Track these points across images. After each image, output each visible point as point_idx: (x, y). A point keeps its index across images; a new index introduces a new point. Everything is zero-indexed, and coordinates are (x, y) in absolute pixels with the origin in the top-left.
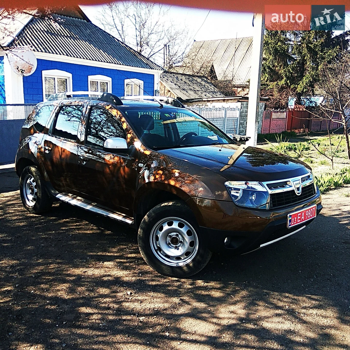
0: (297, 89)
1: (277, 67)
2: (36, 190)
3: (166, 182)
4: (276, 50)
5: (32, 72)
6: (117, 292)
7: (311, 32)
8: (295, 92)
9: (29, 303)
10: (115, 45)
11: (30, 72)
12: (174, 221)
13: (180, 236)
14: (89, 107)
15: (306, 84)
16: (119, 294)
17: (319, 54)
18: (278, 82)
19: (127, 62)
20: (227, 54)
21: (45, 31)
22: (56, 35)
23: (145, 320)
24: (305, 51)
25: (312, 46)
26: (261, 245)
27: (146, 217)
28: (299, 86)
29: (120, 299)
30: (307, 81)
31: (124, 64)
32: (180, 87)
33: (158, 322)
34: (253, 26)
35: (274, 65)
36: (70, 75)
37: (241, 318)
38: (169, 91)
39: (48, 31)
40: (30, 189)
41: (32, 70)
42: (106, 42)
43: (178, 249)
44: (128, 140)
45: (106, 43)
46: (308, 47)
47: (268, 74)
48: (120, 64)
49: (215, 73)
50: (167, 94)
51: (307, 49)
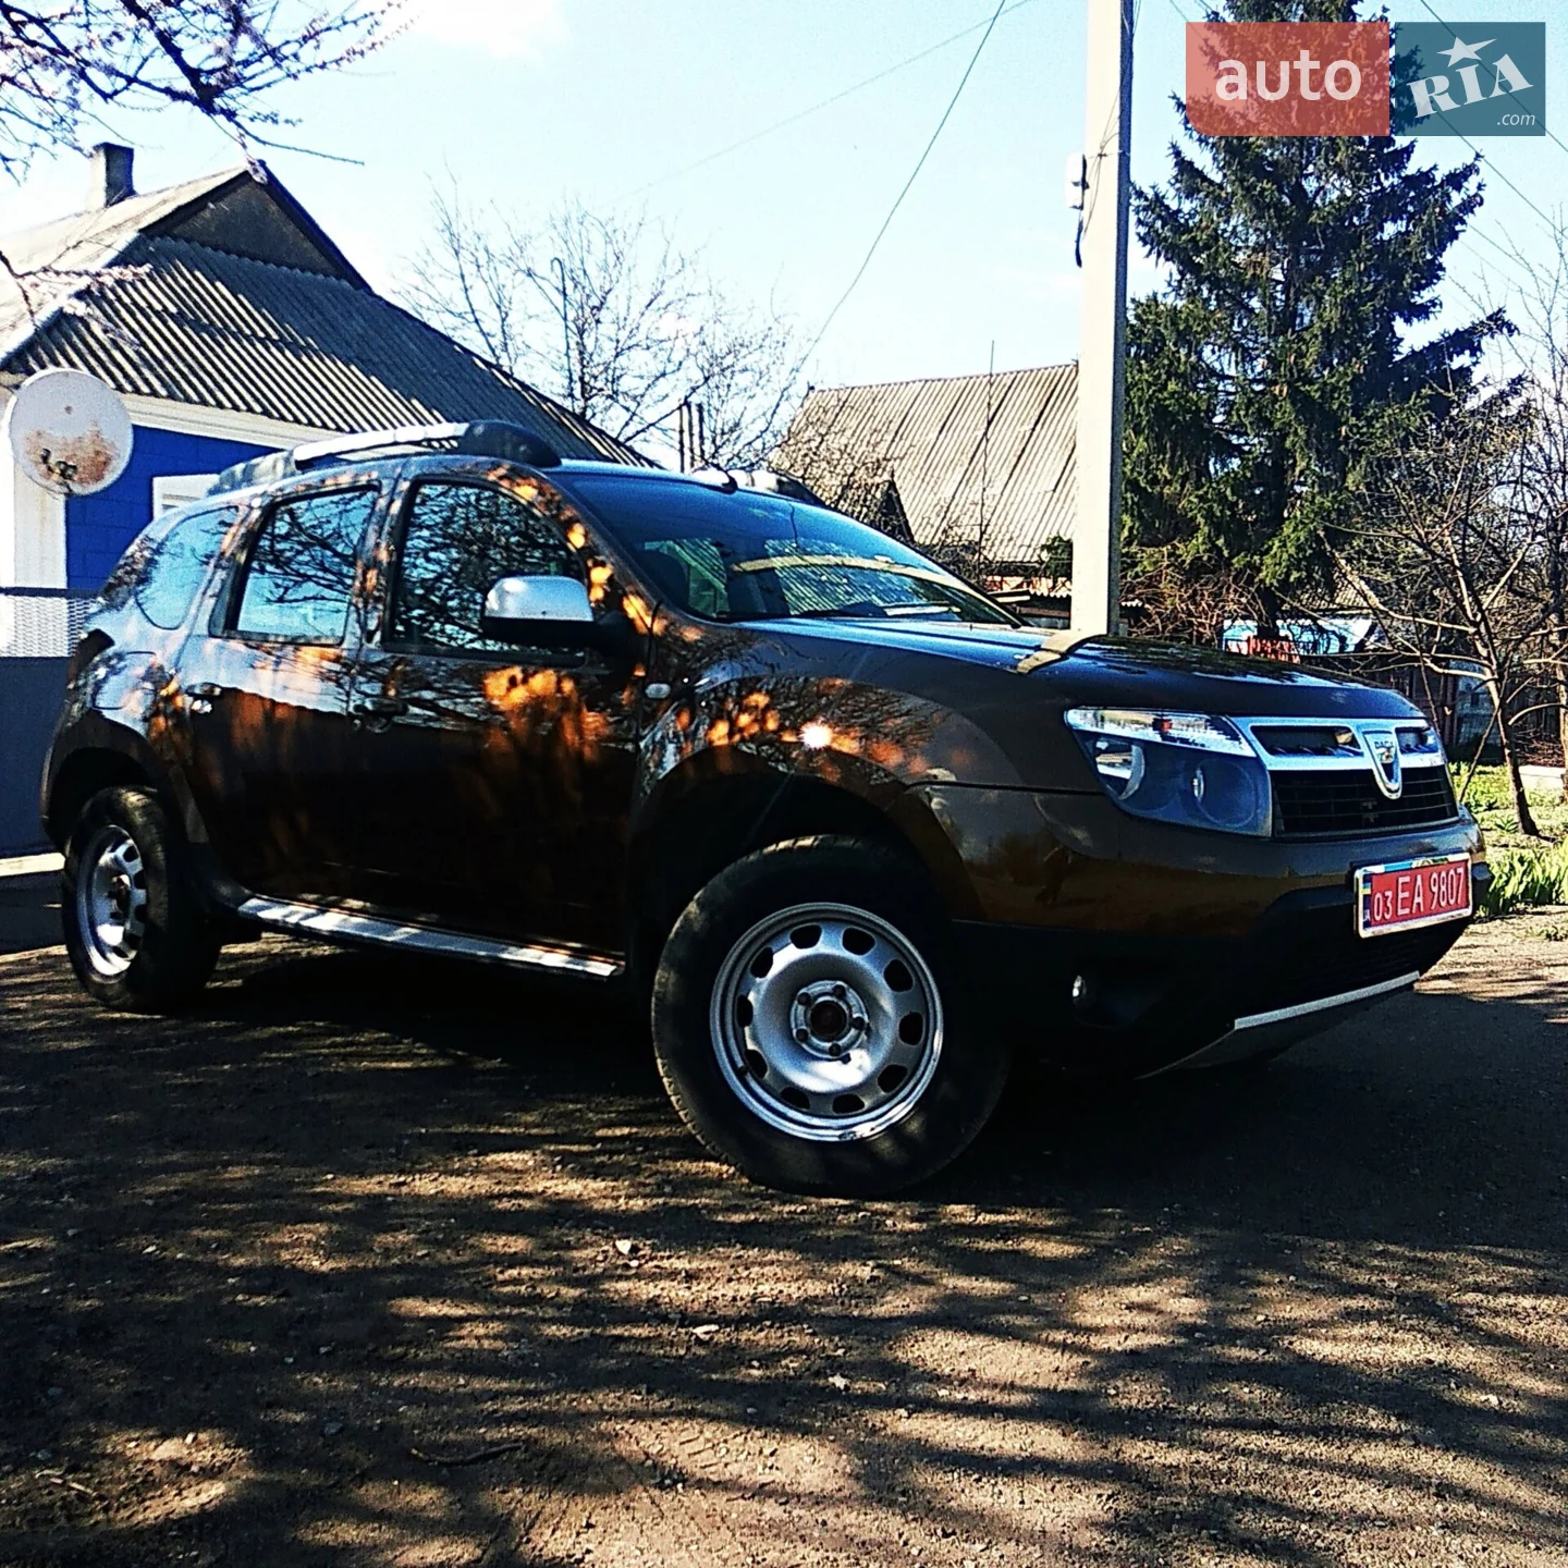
0: (1259, 571)
1: (1168, 482)
2: (140, 895)
3: (788, 738)
4: (1161, 413)
5: (110, 478)
6: (569, 1247)
7: (1307, 336)
8: (1252, 584)
9: (140, 1289)
10: (473, 380)
11: (100, 478)
12: (821, 925)
13: (852, 996)
14: (404, 486)
15: (1299, 548)
16: (576, 1254)
17: (1346, 423)
18: (1175, 548)
20: (949, 443)
21: (171, 315)
22: (219, 331)
23: (721, 1338)
24: (1285, 413)
25: (1314, 391)
26: (1237, 1021)
27: (692, 907)
28: (1268, 560)
29: (584, 1268)
30: (1302, 535)
33: (786, 1340)
34: (1079, 262)
35: (1156, 476)
37: (1184, 1325)
39: (180, 312)
40: (111, 896)
41: (110, 467)
42: (435, 367)
43: (846, 1060)
44: (598, 593)
45: (435, 371)
46: (1294, 395)
47: (1132, 515)
49: (904, 515)
51: (1293, 403)
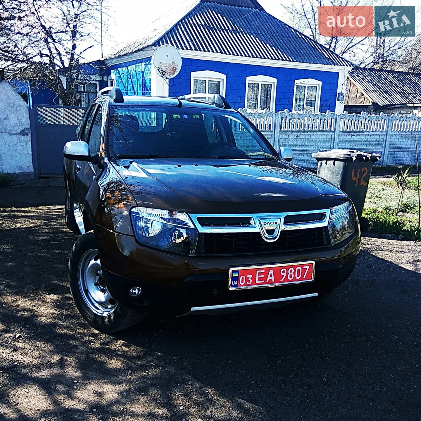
5: (176, 74)
10: (290, 37)
11: (174, 74)
19: (301, 57)
22: (215, 29)
31: (295, 61)
32: (380, 88)
36: (224, 77)
38: (363, 95)
39: (205, 25)
41: (176, 71)
42: (278, 33)
45: (278, 35)
48: (290, 61)
50: (360, 98)
